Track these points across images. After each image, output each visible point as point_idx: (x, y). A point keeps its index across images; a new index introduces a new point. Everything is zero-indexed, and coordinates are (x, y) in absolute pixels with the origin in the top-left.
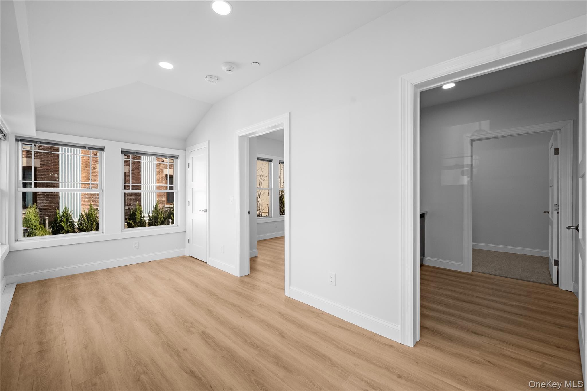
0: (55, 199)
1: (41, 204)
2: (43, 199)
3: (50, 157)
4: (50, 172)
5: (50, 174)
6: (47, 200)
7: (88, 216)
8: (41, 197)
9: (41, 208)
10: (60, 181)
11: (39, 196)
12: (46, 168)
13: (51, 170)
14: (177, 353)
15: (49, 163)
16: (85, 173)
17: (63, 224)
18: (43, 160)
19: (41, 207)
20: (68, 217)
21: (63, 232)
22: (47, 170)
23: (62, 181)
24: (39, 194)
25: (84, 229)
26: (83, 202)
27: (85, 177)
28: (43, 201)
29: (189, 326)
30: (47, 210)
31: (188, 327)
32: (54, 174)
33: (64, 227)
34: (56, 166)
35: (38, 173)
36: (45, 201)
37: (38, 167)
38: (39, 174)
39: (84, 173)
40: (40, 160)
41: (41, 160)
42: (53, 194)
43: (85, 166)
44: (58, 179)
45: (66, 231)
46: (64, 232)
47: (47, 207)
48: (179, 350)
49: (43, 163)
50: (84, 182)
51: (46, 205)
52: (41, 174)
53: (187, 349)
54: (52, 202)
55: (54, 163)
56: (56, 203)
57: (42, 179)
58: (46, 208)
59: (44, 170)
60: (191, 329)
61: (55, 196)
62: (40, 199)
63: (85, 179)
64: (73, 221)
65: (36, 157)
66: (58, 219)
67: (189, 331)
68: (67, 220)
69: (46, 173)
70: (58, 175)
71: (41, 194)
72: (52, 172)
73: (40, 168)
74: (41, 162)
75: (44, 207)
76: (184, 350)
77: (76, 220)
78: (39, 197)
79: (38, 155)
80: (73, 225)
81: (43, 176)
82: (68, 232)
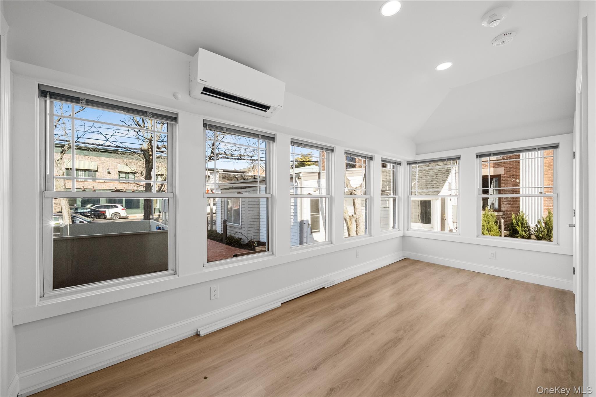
0: (516, 203)
1: (504, 208)
2: (506, 203)
3: (512, 164)
4: (513, 177)
5: (513, 180)
6: (510, 204)
7: (546, 222)
8: (504, 201)
9: (505, 212)
10: (521, 186)
11: (503, 200)
12: (508, 174)
13: (513, 176)
15: (512, 169)
16: (549, 175)
17: (519, 229)
18: (506, 168)
19: (505, 210)
20: (524, 222)
21: (517, 236)
22: (510, 177)
23: (523, 186)
24: (503, 199)
25: (541, 236)
26: (546, 207)
27: (549, 180)
28: (506, 205)
30: (509, 213)
32: (516, 179)
33: (519, 231)
34: (518, 172)
35: (503, 179)
36: (508, 205)
37: (502, 175)
38: (503, 181)
39: (547, 175)
40: (503, 168)
41: (505, 168)
42: (515, 199)
43: (549, 168)
44: (519, 184)
45: (521, 235)
46: (519, 236)
47: (509, 210)
49: (507, 171)
50: (547, 185)
51: (509, 209)
52: (504, 181)
54: (514, 206)
55: (516, 169)
56: (517, 208)
57: (505, 185)
58: (508, 212)
59: (507, 176)
61: (516, 200)
62: (503, 203)
63: (549, 182)
64: (530, 227)
65: (495, 166)
66: (514, 223)
68: (522, 224)
69: (508, 179)
70: (520, 180)
71: (504, 199)
72: (514, 177)
73: (503, 175)
74: (505, 169)
75: (507, 210)
77: (533, 226)
78: (503, 202)
79: (502, 164)
80: (529, 230)
81: (506, 182)
82: (523, 237)
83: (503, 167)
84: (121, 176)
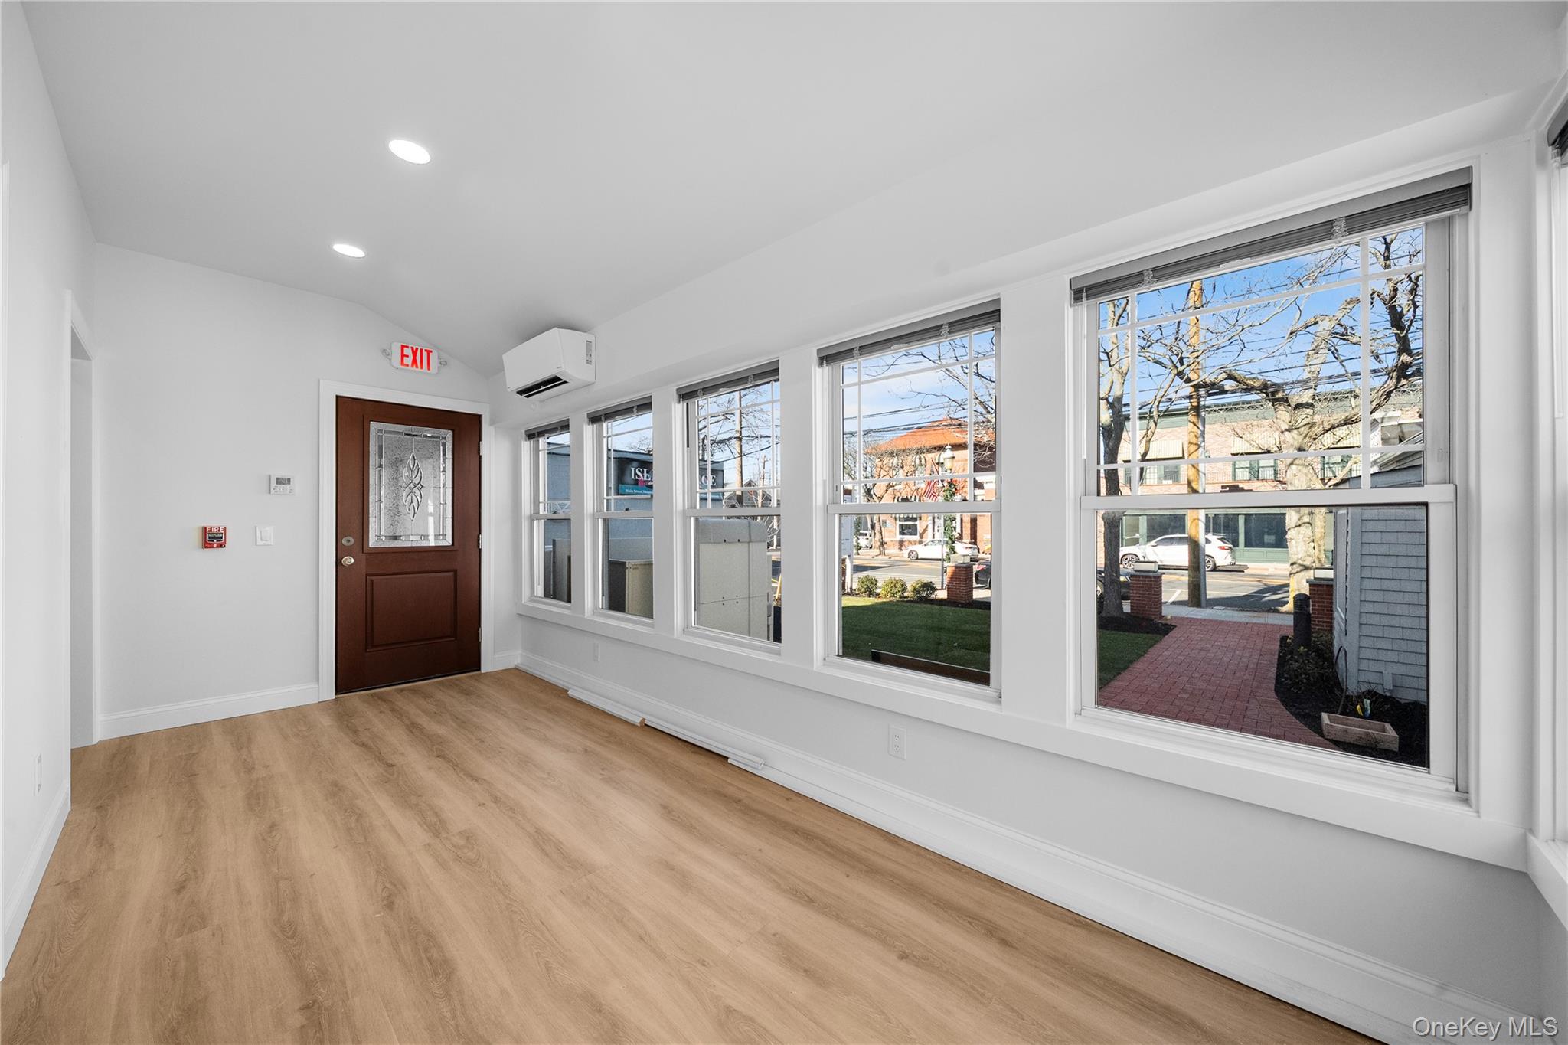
14: (496, 800)
29: (466, 851)
31: (468, 848)
48: (493, 804)
53: (479, 805)
60: (462, 842)
67: (468, 838)
76: (484, 804)
84: (1237, 466)
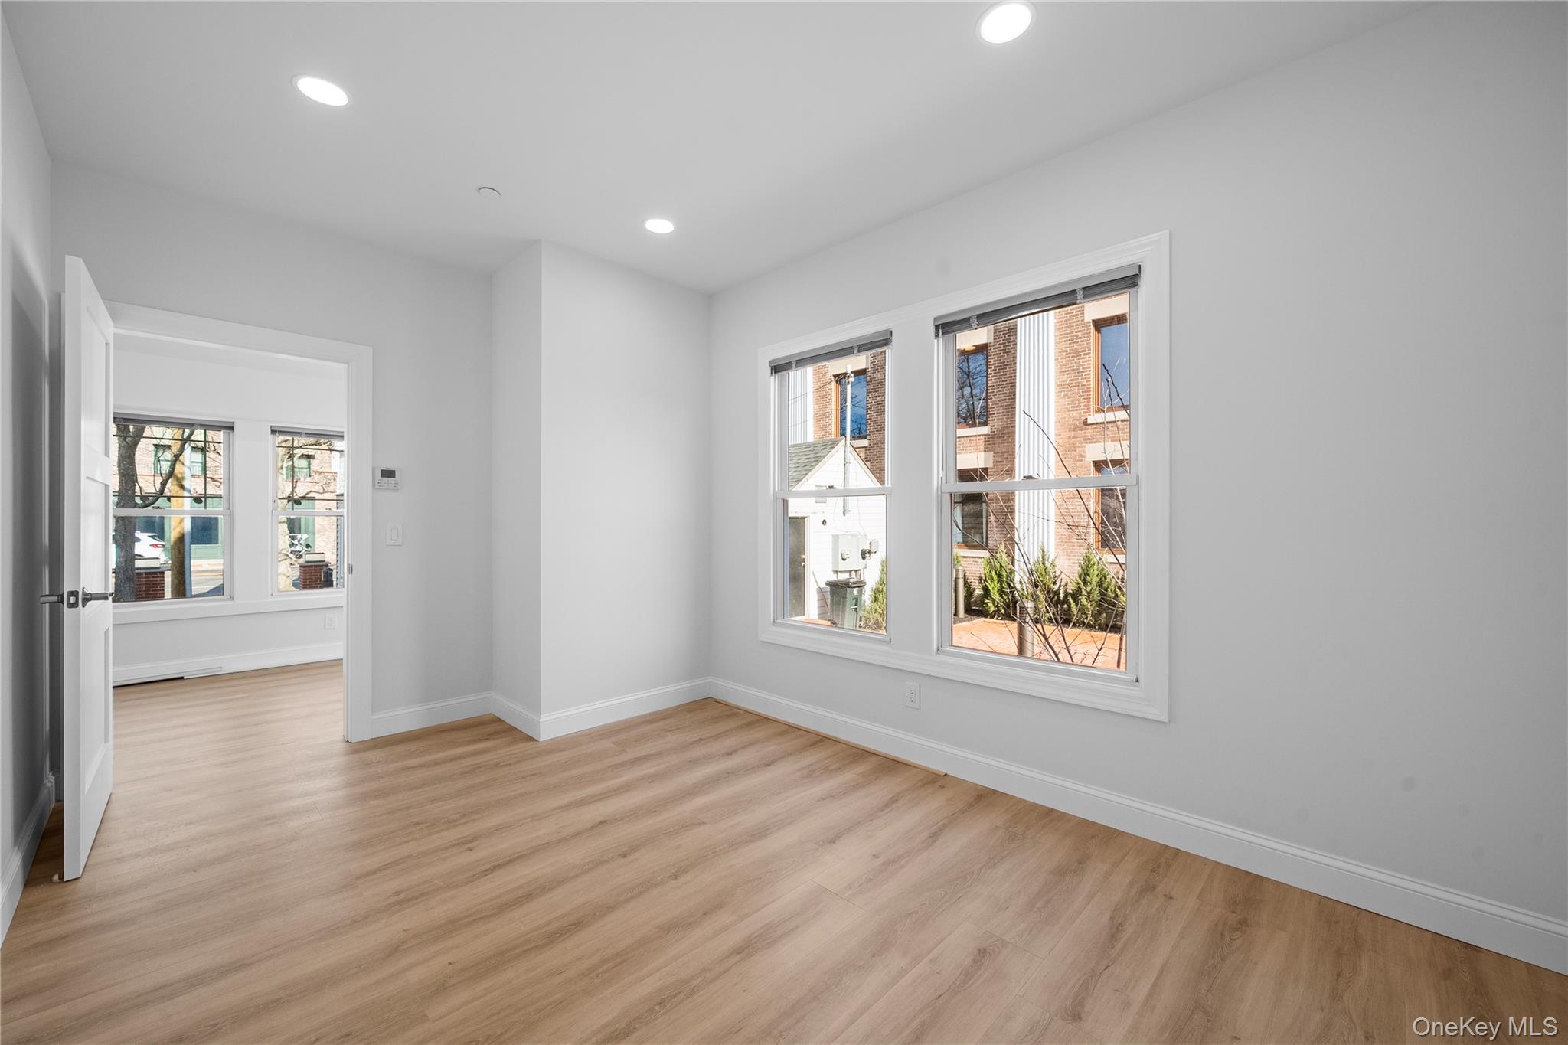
83: (991, 451)
